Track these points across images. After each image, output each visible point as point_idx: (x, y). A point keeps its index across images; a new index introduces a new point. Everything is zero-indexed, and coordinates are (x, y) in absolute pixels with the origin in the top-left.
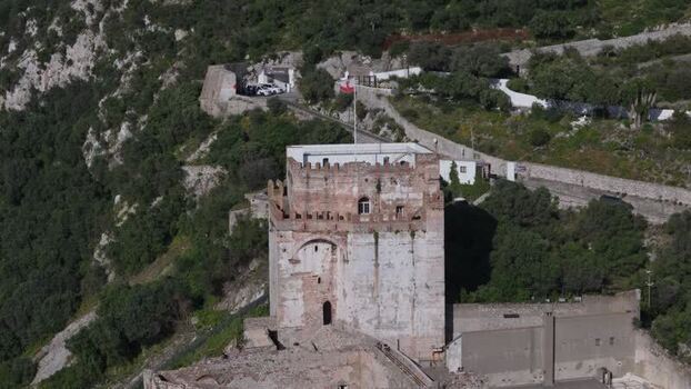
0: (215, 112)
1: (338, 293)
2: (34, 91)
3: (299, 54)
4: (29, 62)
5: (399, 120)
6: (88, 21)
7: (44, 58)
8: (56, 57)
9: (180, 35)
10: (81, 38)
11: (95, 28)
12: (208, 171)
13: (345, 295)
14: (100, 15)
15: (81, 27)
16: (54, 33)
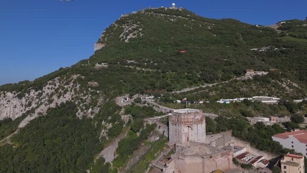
0: (120, 105)
1: (190, 136)
2: (57, 104)
3: (129, 95)
4: (55, 97)
5: (157, 105)
6: (69, 89)
7: (59, 97)
8: (62, 97)
9: (98, 92)
10: (68, 93)
11: (71, 91)
12: (126, 116)
13: (192, 136)
14: (72, 89)
15: (68, 91)
16: (60, 92)
